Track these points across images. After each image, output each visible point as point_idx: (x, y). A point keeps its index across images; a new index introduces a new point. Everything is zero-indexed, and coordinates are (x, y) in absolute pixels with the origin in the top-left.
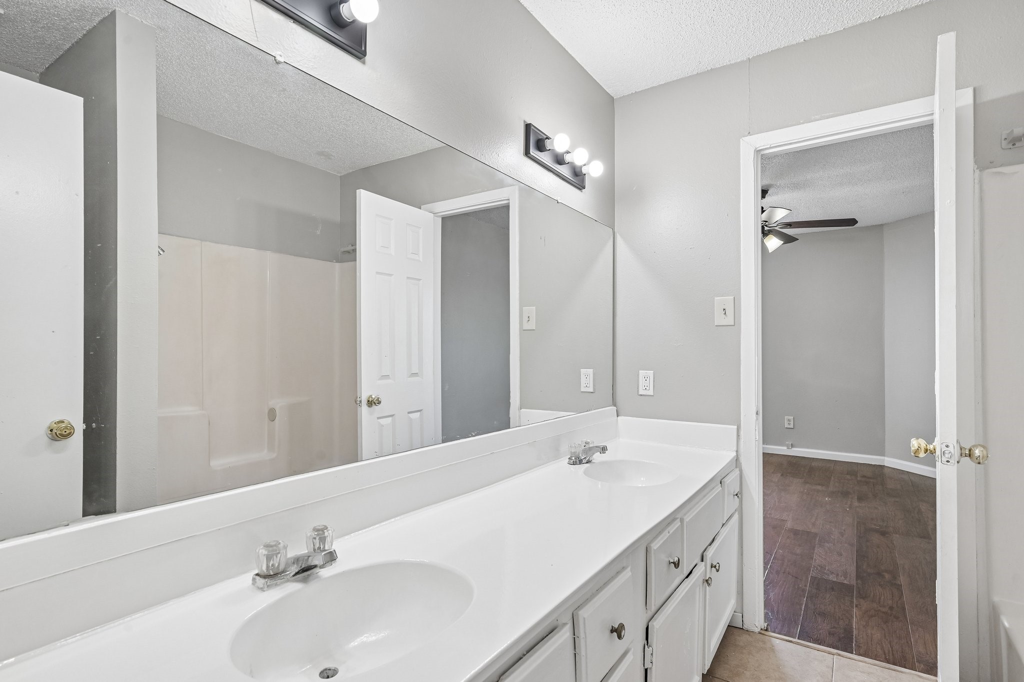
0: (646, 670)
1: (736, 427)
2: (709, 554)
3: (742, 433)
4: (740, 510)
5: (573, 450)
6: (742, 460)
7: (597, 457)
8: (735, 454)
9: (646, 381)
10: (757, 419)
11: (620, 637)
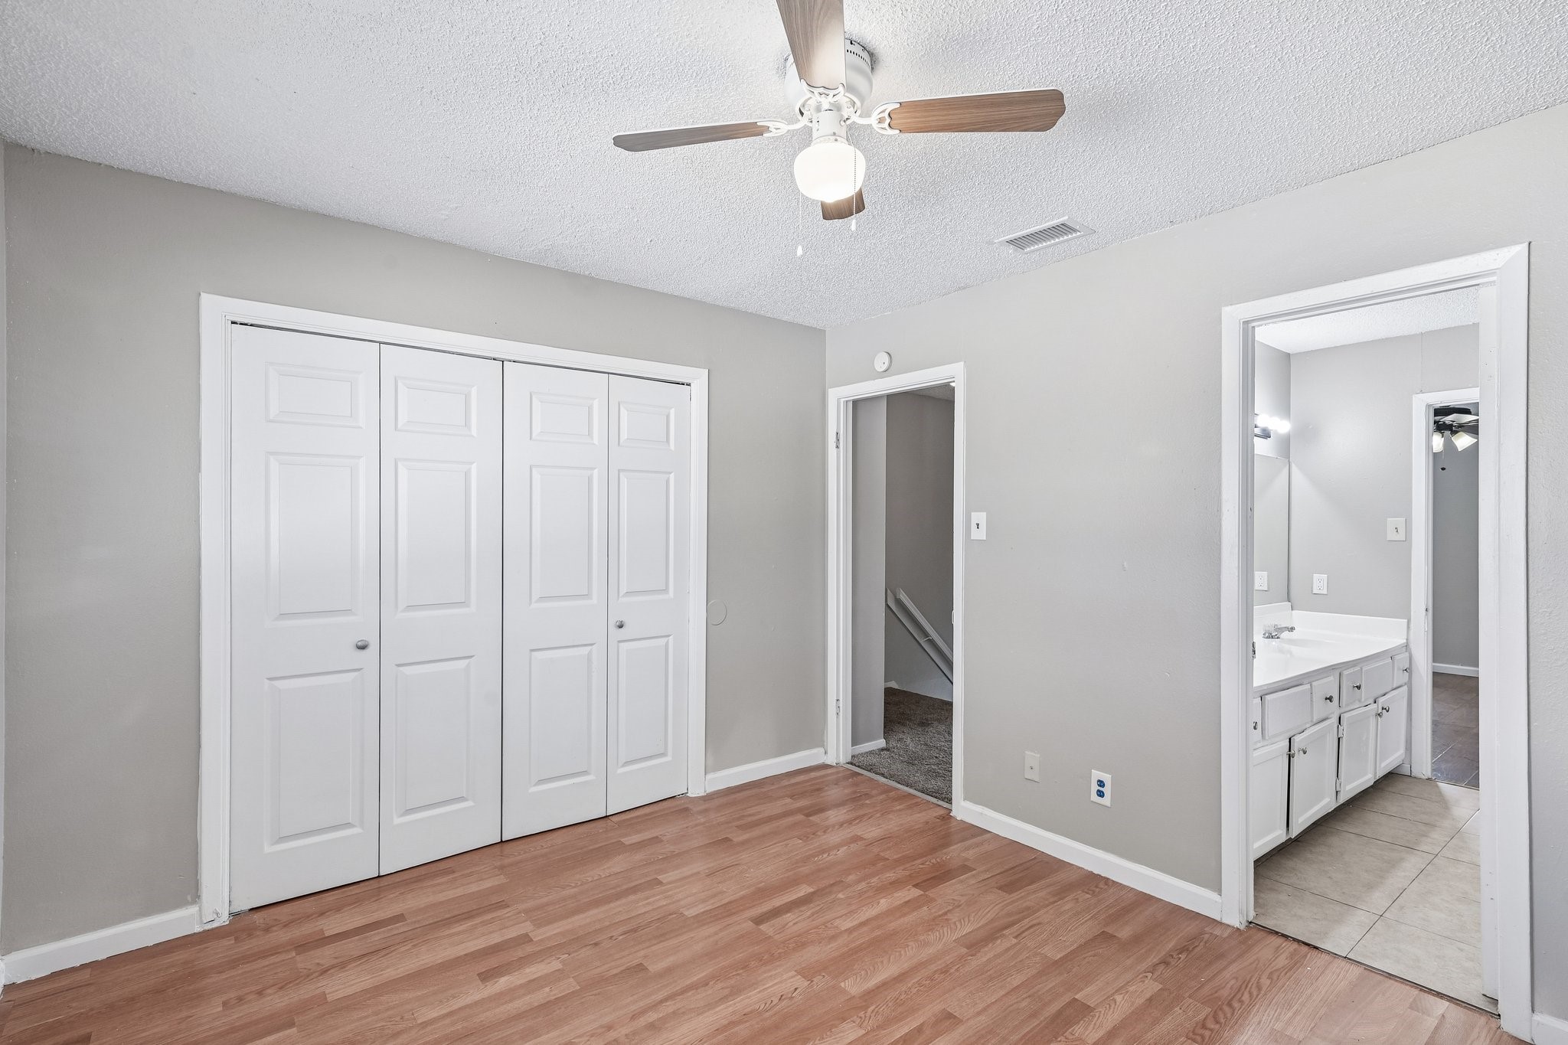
0: (1339, 739)
1: (1406, 620)
2: (1381, 700)
3: (1412, 625)
4: (1409, 684)
5: (1267, 629)
6: (1412, 646)
7: (1285, 635)
8: (1405, 641)
9: (1320, 583)
10: (1426, 615)
11: (1331, 701)
